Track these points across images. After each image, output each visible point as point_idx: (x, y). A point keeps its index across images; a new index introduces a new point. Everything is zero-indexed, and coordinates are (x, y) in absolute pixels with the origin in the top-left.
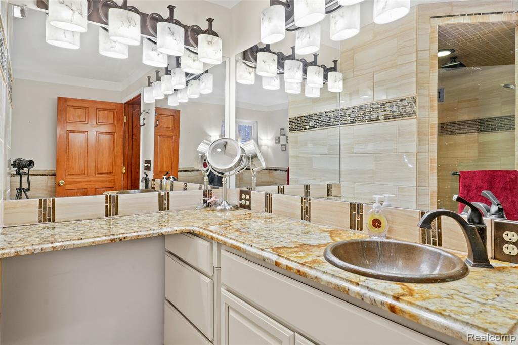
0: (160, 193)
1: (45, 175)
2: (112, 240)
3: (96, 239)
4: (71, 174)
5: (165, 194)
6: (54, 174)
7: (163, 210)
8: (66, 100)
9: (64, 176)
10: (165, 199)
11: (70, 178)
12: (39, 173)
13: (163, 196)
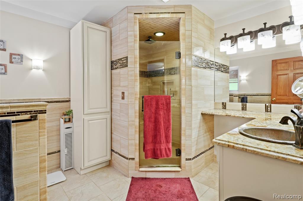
0: (266, 105)
1: (268, 95)
2: (226, 115)
3: (222, 114)
4: (279, 95)
5: (269, 105)
6: (271, 95)
7: (267, 112)
8: (276, 61)
9: (275, 96)
10: (269, 107)
11: (278, 97)
12: (265, 94)
13: (267, 106)
